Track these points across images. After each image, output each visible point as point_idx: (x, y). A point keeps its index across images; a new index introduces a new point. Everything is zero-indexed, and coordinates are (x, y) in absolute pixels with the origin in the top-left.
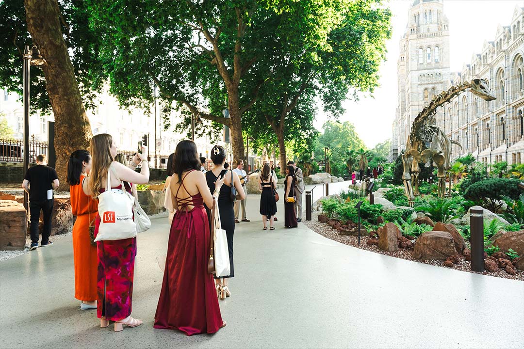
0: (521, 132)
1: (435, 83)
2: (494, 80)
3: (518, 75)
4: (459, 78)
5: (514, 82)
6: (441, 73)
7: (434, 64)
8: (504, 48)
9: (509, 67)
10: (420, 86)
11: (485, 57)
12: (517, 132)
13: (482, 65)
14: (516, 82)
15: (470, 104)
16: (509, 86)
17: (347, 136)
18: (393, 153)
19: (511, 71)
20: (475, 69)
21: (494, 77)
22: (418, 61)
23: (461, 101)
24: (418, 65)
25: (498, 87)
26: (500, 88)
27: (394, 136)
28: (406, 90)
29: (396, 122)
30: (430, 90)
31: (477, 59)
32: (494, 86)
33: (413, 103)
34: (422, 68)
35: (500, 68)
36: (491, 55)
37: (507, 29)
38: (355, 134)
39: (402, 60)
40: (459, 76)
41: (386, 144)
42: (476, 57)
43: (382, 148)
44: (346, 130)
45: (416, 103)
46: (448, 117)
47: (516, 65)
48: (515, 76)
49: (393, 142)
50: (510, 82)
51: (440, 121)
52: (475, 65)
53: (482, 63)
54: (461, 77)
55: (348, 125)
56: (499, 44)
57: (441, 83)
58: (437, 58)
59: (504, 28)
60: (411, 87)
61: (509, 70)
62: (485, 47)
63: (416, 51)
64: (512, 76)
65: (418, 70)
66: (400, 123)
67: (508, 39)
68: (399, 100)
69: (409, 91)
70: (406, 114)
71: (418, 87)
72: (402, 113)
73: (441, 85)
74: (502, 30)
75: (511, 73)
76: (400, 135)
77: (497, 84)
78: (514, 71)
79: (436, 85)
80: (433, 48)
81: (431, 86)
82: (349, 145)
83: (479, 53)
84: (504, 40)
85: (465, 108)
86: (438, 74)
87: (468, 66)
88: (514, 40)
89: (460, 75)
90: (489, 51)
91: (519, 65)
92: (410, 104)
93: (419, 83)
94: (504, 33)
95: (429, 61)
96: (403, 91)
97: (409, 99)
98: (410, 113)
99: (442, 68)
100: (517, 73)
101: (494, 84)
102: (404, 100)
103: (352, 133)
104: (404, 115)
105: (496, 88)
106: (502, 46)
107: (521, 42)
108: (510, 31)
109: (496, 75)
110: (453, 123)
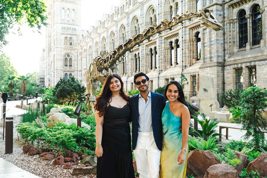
0: (123, 71)
1: (72, 35)
2: (109, 38)
3: (122, 37)
4: (87, 34)
5: (120, 41)
6: (76, 29)
7: (71, 22)
8: (115, 19)
9: (117, 31)
10: (62, 35)
11: (104, 23)
12: (121, 71)
13: (102, 28)
14: (121, 41)
15: (94, 52)
16: (117, 42)
17: (4, 65)
18: (39, 81)
19: (118, 34)
20: (97, 29)
21: (109, 36)
22: (61, 17)
23: (88, 49)
24: (61, 20)
25: (111, 43)
26: (112, 43)
27: (40, 68)
28: (52, 36)
29: (43, 59)
30: (68, 39)
31: (99, 24)
32: (109, 42)
33: (58, 46)
34: (64, 23)
35: (112, 31)
36: (107, 22)
37: (117, 8)
38: (11, 64)
39: (49, 14)
40: (87, 33)
41: (34, 74)
42: (98, 22)
43: (31, 76)
44: (3, 60)
45: (59, 46)
46: (79, 58)
47: (121, 31)
48: (121, 37)
49: (40, 73)
50: (118, 41)
51: (75, 60)
52: (97, 27)
53: (102, 27)
54: (88, 33)
55: (5, 57)
56: (112, 16)
57: (76, 35)
58: (73, 18)
59: (115, 7)
60: (56, 35)
61: (117, 33)
62: (104, 17)
63: (60, 10)
64: (119, 37)
65: (61, 23)
66: (46, 59)
67: (117, 15)
68: (46, 43)
69: (55, 37)
70: (52, 53)
71: (61, 35)
72: (48, 52)
73: (75, 36)
74: (114, 8)
75: (118, 35)
76: (46, 68)
77: (110, 41)
78: (120, 34)
79: (72, 36)
80: (71, 11)
81: (69, 36)
82: (5, 72)
83: (100, 20)
84: (115, 14)
85: (90, 53)
86: (74, 29)
87: (93, 27)
88: (121, 16)
89: (88, 31)
90: (106, 19)
91: (123, 31)
92: (55, 46)
93: (62, 32)
94: (115, 10)
95: (68, 19)
96: (50, 36)
97: (54, 43)
98: (55, 53)
99: (76, 25)
100: (122, 35)
101: (109, 41)
102: (50, 43)
103: (8, 63)
104: (50, 54)
105: (110, 43)
106: (114, 18)
107: (124, 17)
108: (118, 9)
109: (110, 35)
110: (83, 63)
